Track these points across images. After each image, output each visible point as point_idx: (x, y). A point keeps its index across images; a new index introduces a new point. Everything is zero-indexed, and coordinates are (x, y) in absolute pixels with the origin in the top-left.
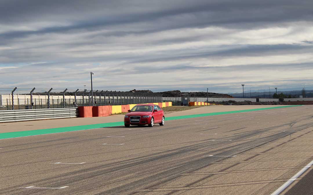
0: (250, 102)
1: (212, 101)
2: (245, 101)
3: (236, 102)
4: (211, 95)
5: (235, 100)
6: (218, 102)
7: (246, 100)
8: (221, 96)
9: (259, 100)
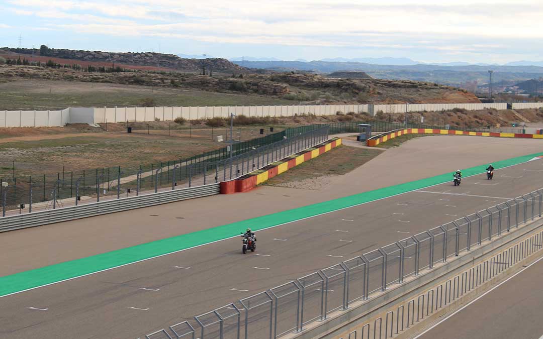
0: (494, 109)
1: (423, 110)
2: (485, 108)
3: (466, 110)
4: (429, 87)
5: (466, 108)
6: (433, 111)
7: (487, 107)
8: (448, 90)
9: (511, 107)
